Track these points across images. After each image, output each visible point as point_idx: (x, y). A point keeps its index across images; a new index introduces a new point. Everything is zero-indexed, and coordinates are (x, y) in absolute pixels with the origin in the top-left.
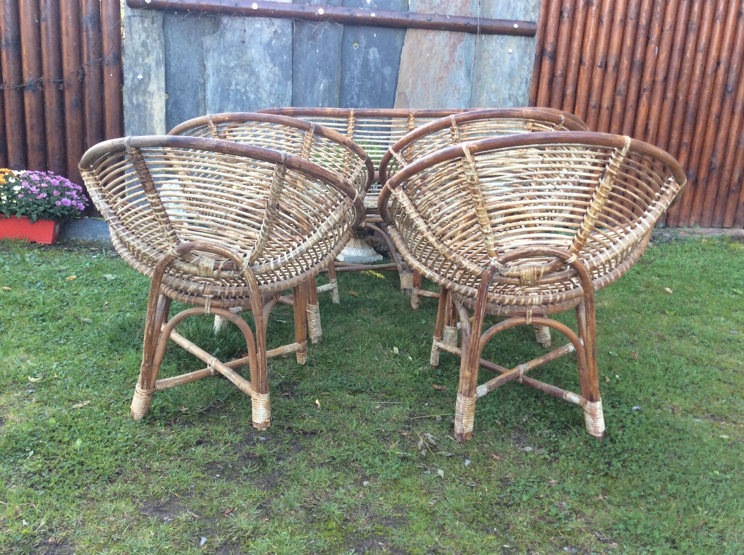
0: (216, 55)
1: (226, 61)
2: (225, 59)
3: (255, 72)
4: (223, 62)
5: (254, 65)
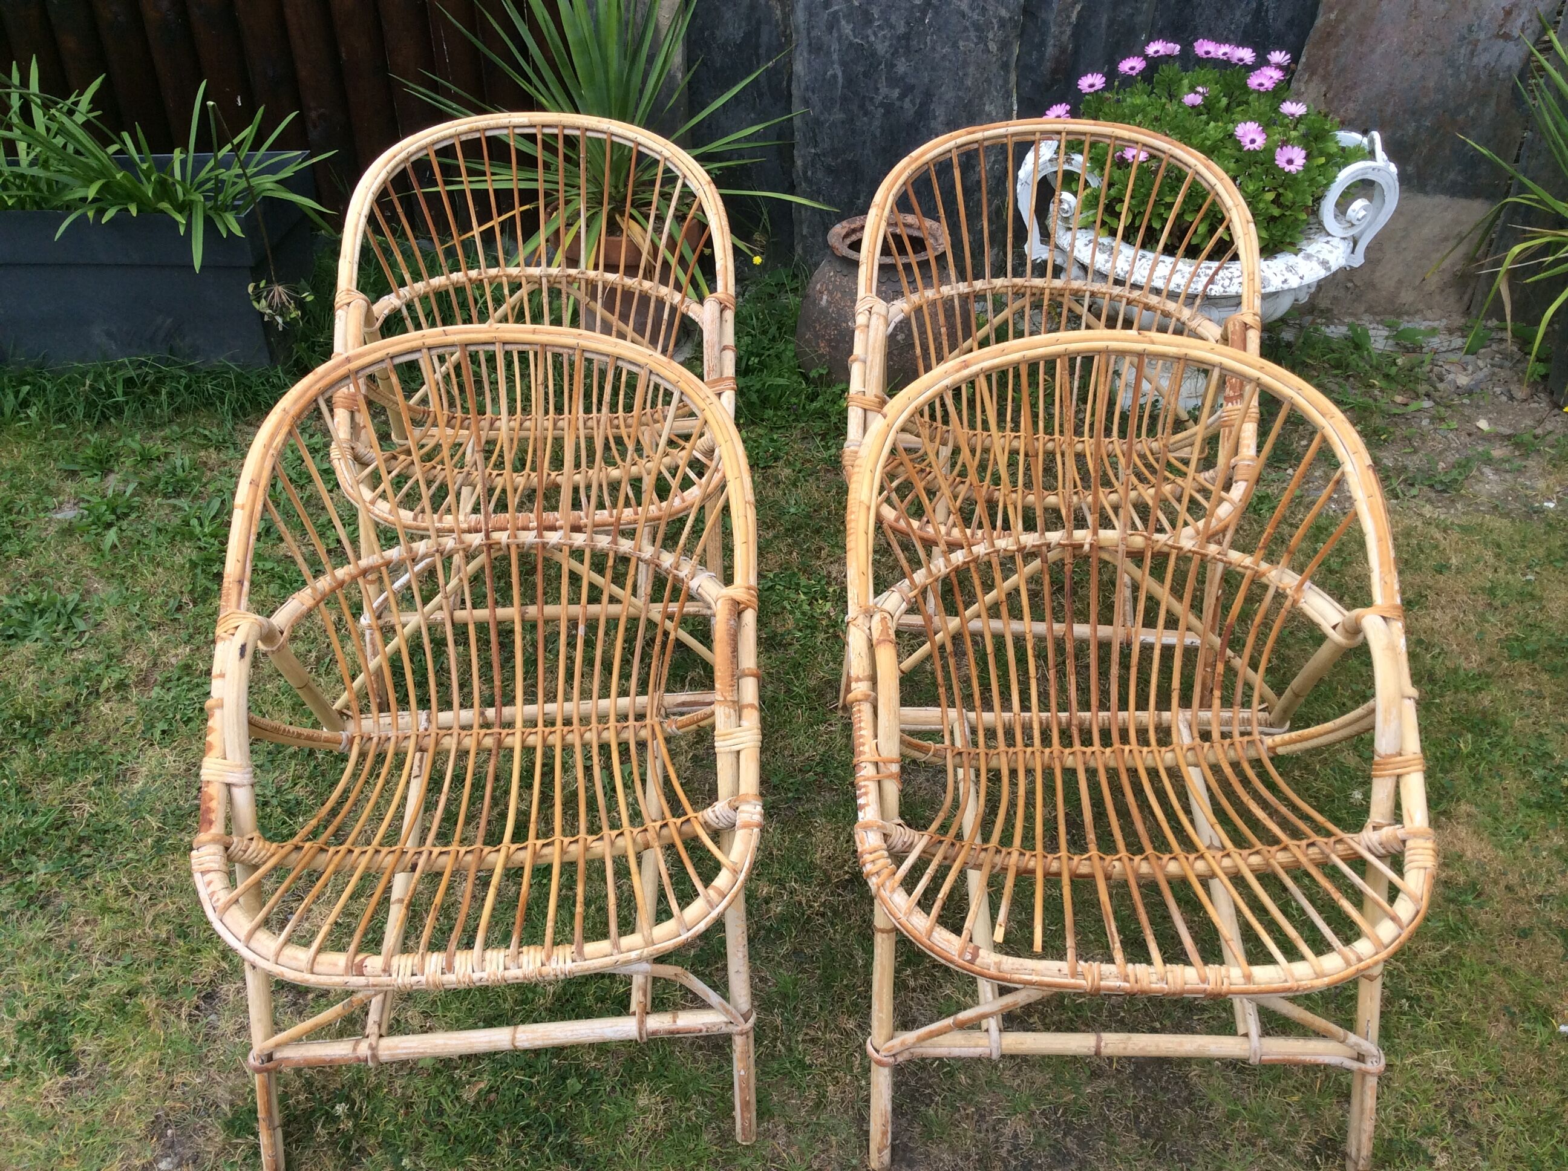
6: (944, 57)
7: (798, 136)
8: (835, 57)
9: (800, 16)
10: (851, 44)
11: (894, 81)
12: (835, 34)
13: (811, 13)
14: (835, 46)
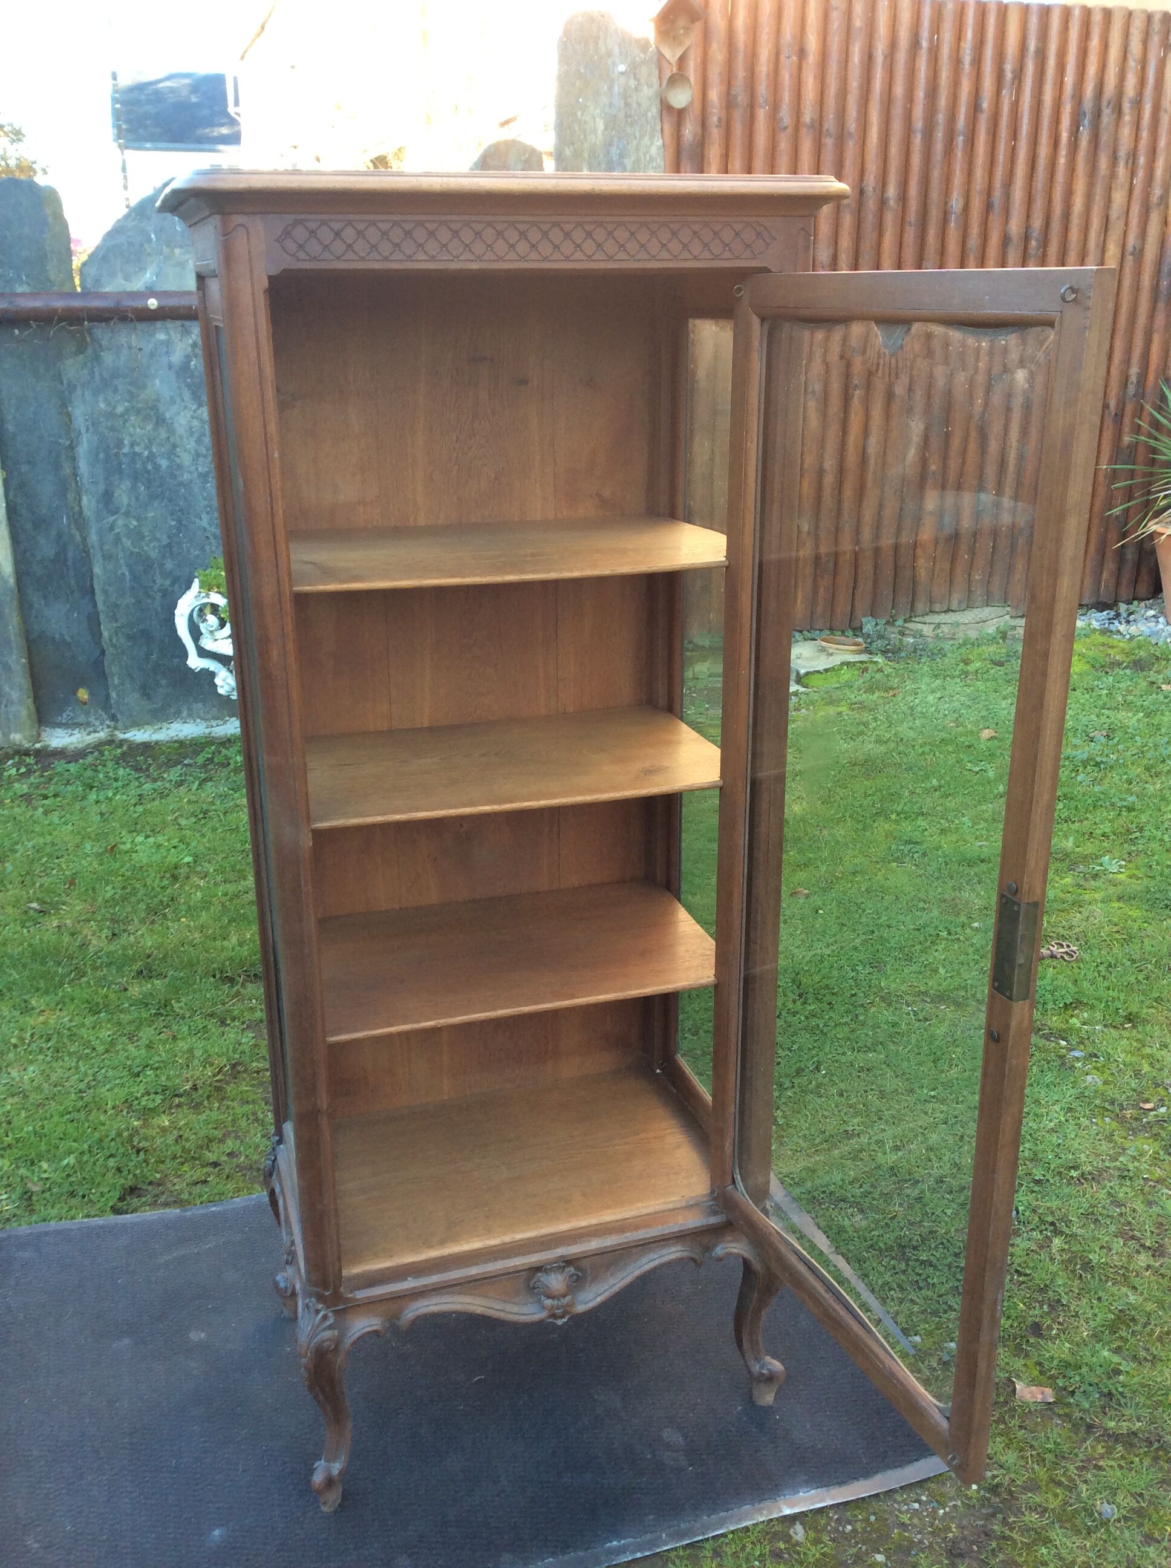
0: (88, 395)
1: (110, 404)
2: (105, 400)
3: (164, 420)
4: (102, 405)
5: (162, 408)
6: (197, 556)
7: (102, 617)
8: (122, 562)
9: (93, 538)
10: (132, 553)
11: (166, 574)
12: (120, 547)
13: (100, 533)
14: (121, 555)
